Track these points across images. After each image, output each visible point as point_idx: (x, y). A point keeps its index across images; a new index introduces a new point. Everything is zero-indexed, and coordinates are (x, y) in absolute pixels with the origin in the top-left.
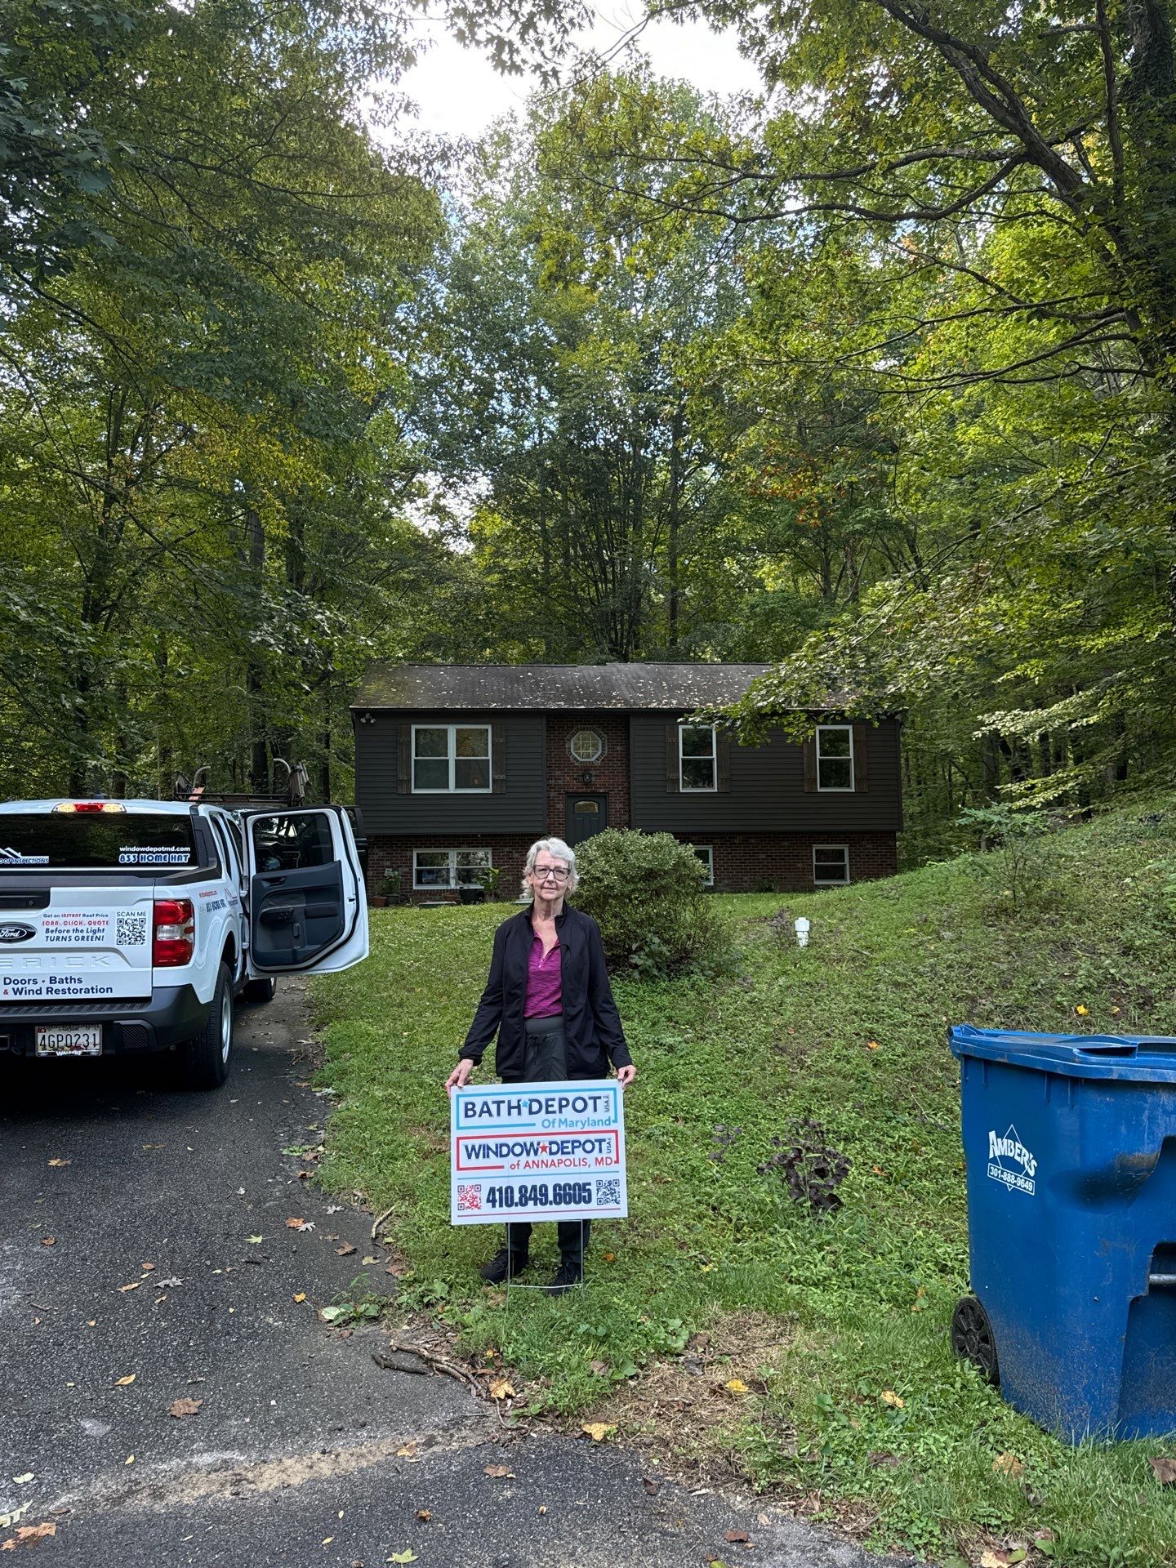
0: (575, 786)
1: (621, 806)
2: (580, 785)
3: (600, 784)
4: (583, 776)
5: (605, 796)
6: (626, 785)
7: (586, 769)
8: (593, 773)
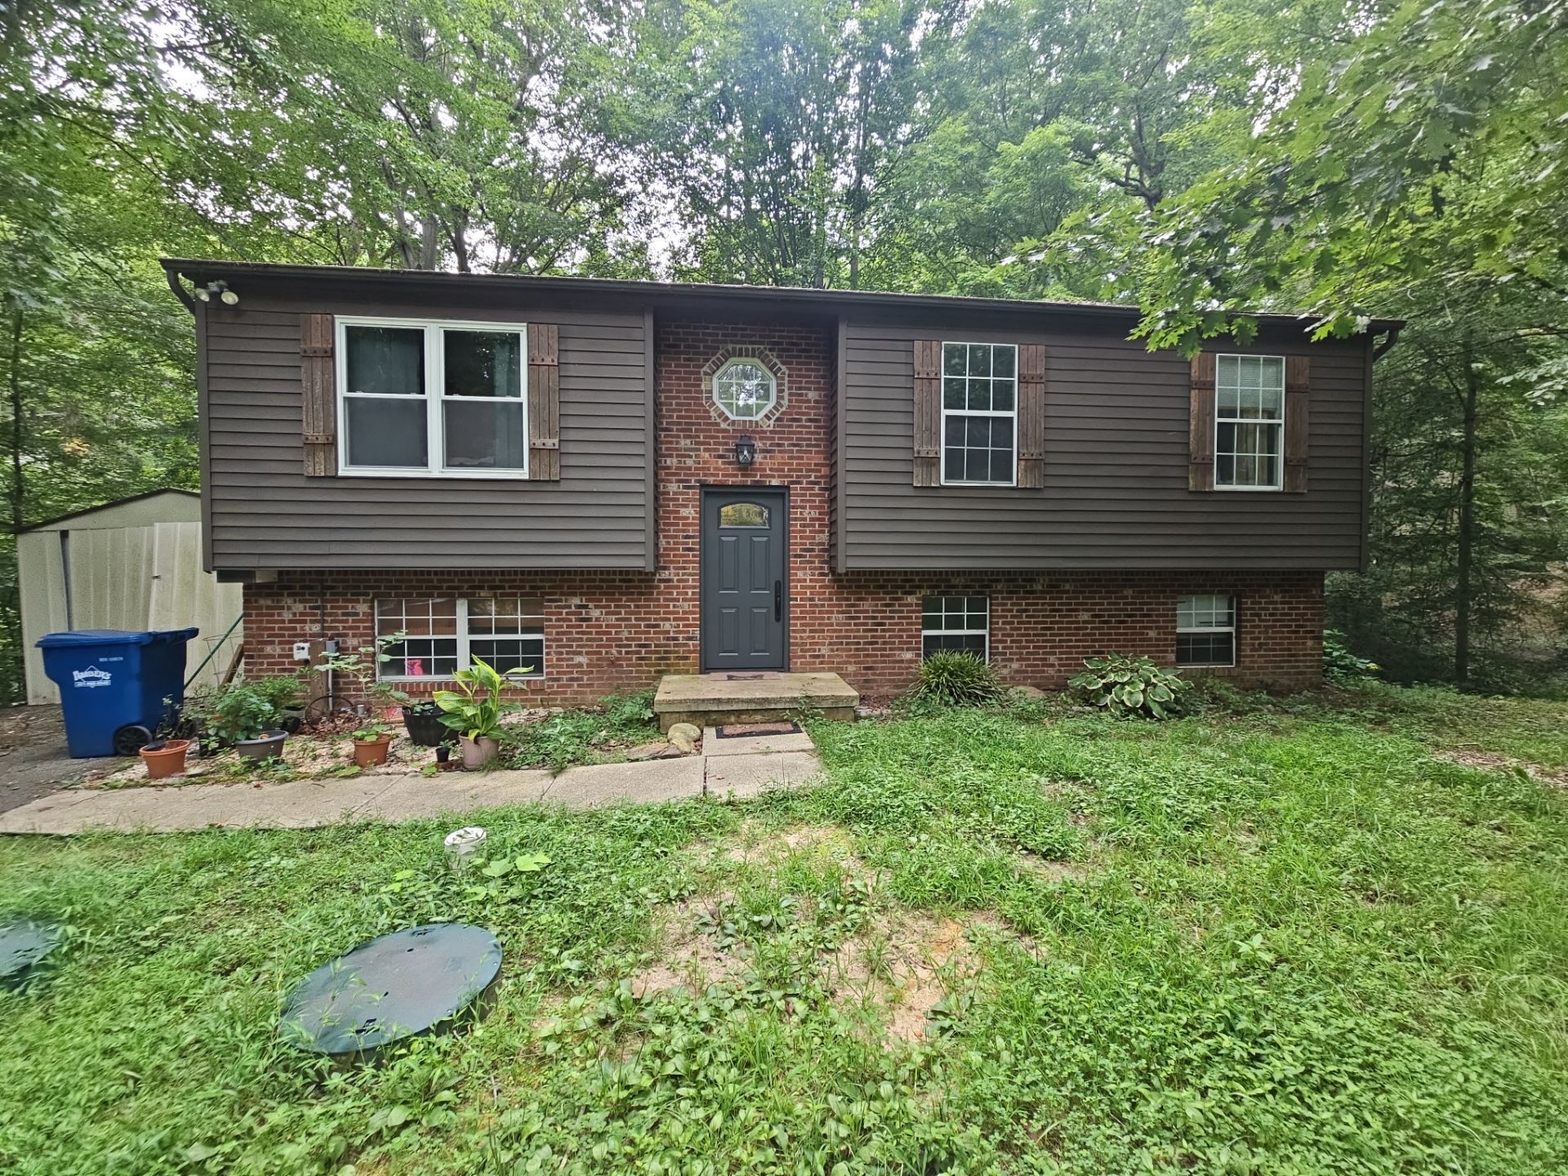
0: (721, 472)
1: (815, 514)
2: (730, 469)
3: (770, 469)
4: (738, 450)
5: (782, 493)
6: (824, 471)
7: (744, 439)
8: (758, 444)
